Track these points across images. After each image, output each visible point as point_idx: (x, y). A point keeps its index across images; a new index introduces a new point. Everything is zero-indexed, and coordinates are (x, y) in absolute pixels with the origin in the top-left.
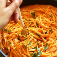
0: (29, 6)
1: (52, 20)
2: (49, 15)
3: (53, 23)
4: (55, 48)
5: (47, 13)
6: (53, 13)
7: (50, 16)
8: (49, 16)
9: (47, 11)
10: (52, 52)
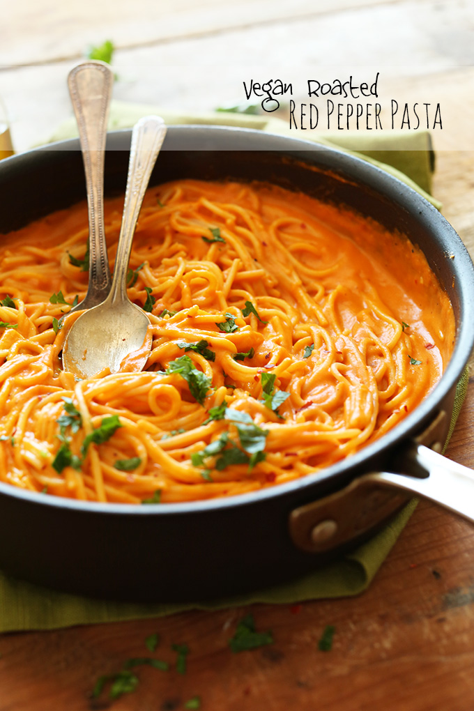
0: (41, 225)
1: (225, 260)
2: (194, 236)
3: (243, 269)
4: (331, 388)
5: (181, 228)
6: (221, 220)
7: (205, 238)
8: (200, 241)
9: (176, 217)
10: (325, 414)
